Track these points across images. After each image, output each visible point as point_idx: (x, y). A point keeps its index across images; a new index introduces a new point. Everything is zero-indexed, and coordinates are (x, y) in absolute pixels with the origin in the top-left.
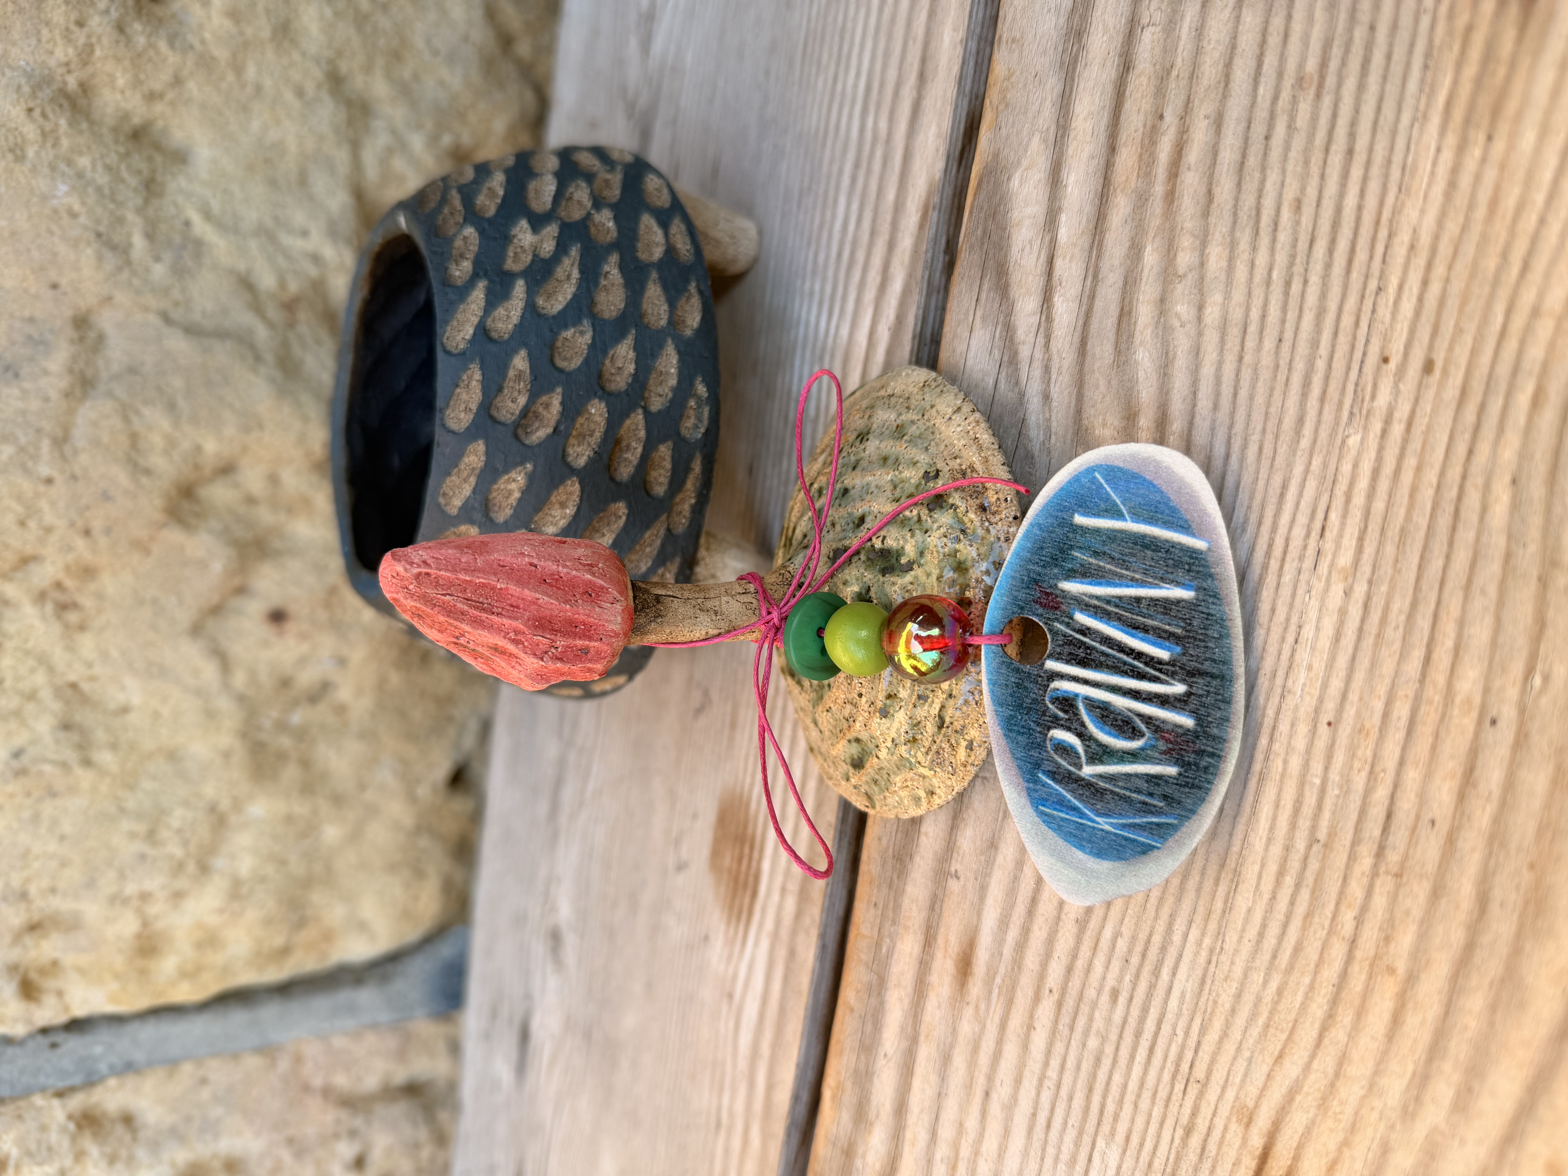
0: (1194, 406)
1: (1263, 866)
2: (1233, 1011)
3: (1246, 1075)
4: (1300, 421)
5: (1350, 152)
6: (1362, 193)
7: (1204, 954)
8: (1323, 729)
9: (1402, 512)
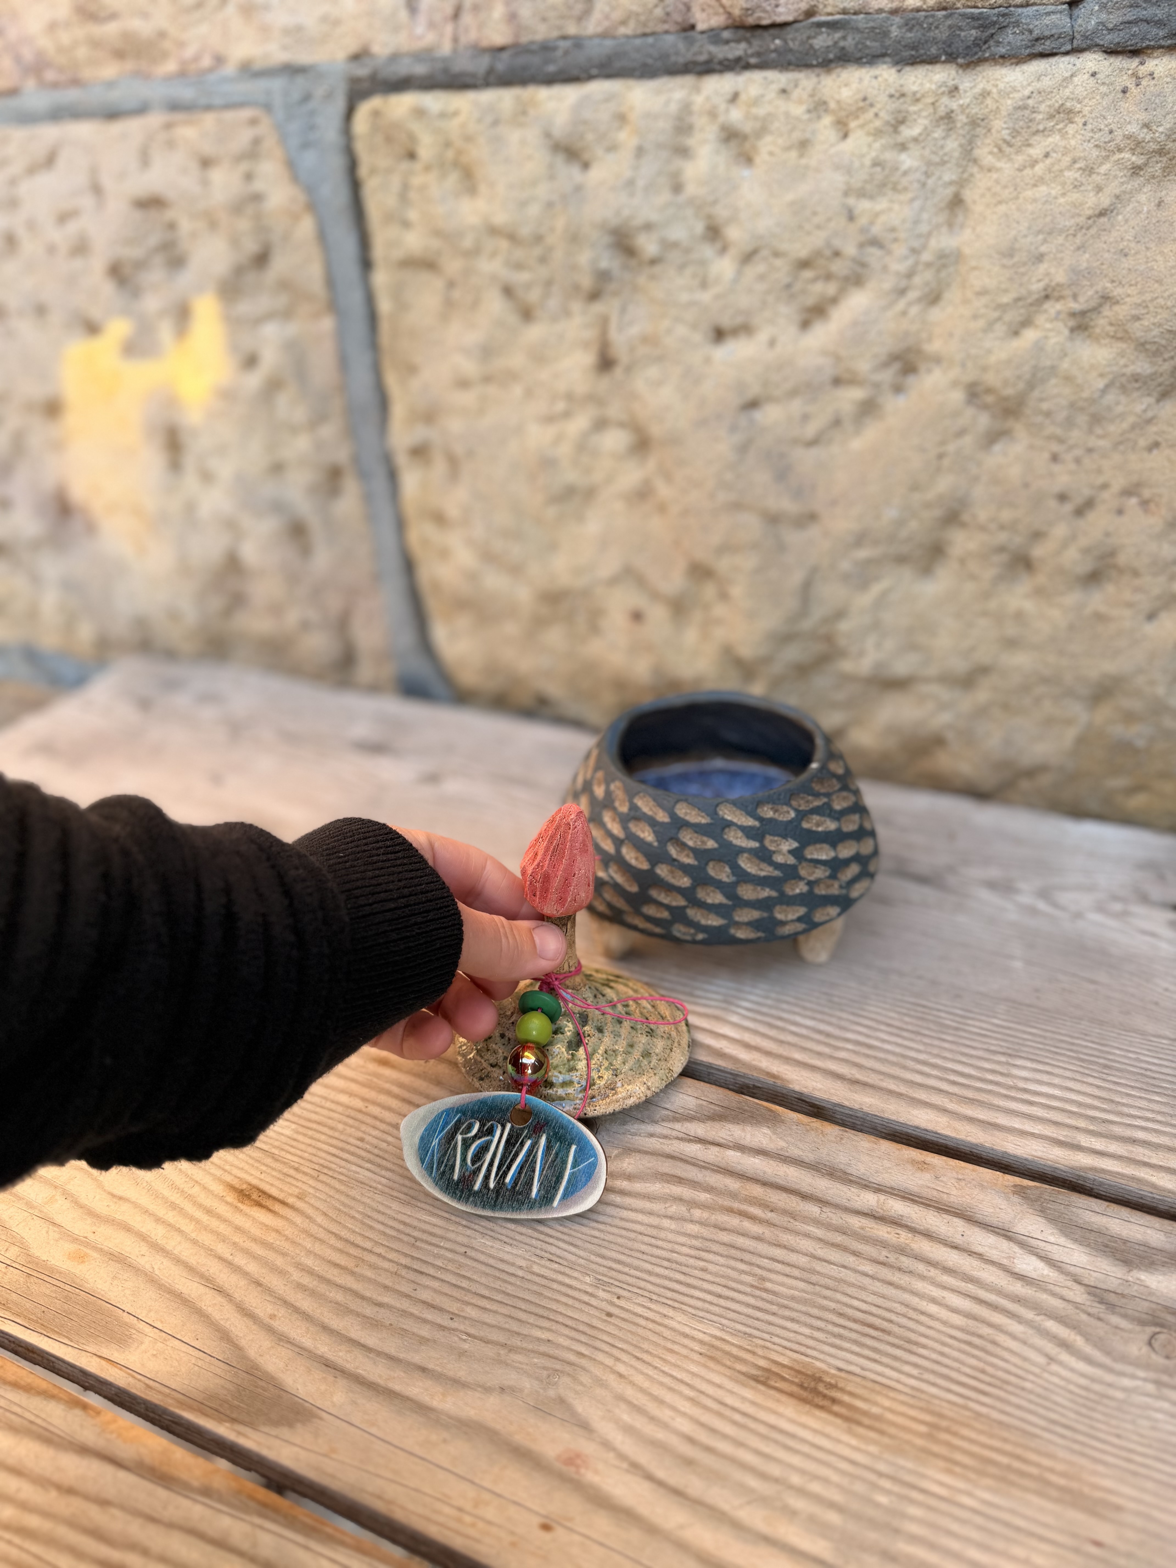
0: (625, 1209)
1: (409, 1216)
2: (348, 1196)
3: (319, 1198)
4: (603, 1257)
5: (720, 1296)
6: (699, 1299)
7: (374, 1185)
8: (463, 1250)
9: (550, 1295)
